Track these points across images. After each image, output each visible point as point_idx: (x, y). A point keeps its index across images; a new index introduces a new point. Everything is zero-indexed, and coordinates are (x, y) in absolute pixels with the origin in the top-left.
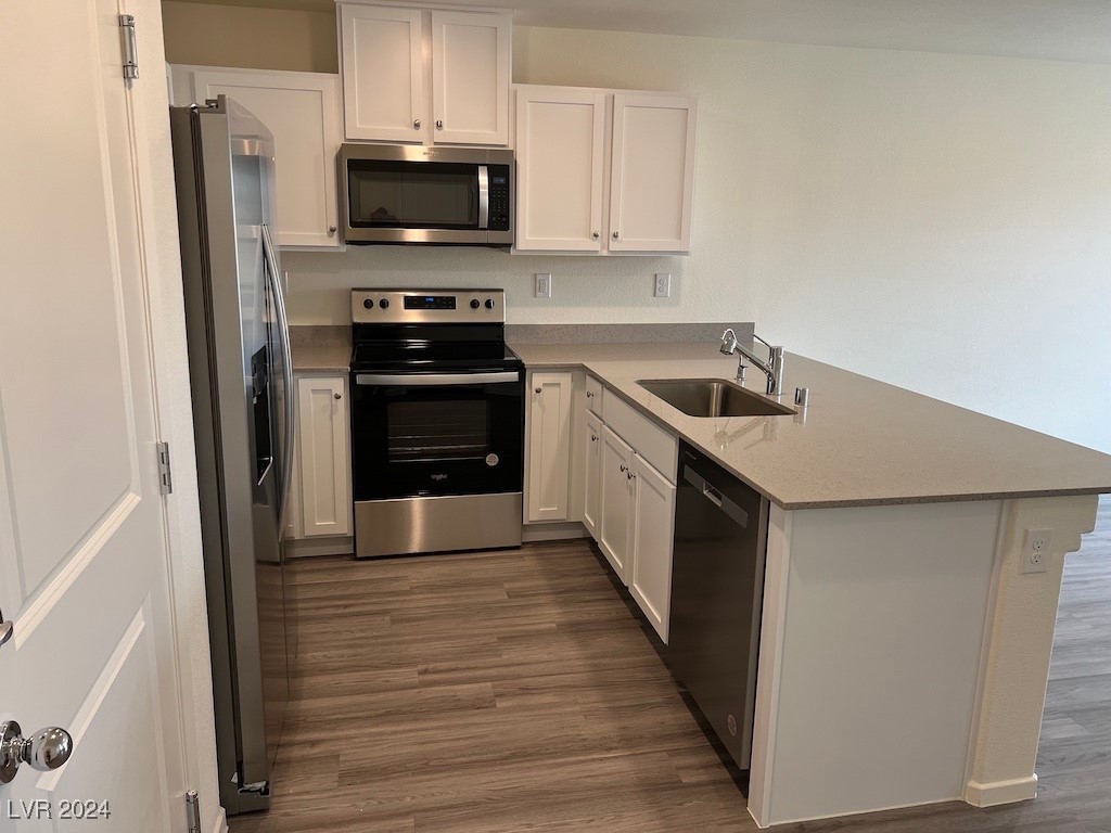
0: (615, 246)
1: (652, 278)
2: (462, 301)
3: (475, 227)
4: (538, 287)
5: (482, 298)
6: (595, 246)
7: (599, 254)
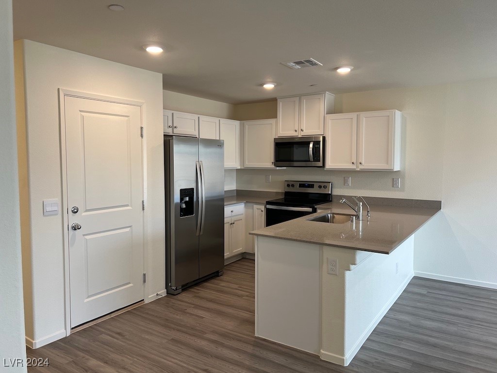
0: (361, 167)
1: (392, 180)
2: (316, 185)
3: (309, 161)
4: (345, 182)
5: (322, 185)
6: (354, 167)
7: (356, 170)
